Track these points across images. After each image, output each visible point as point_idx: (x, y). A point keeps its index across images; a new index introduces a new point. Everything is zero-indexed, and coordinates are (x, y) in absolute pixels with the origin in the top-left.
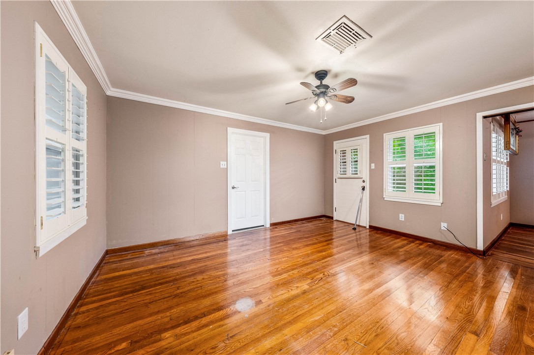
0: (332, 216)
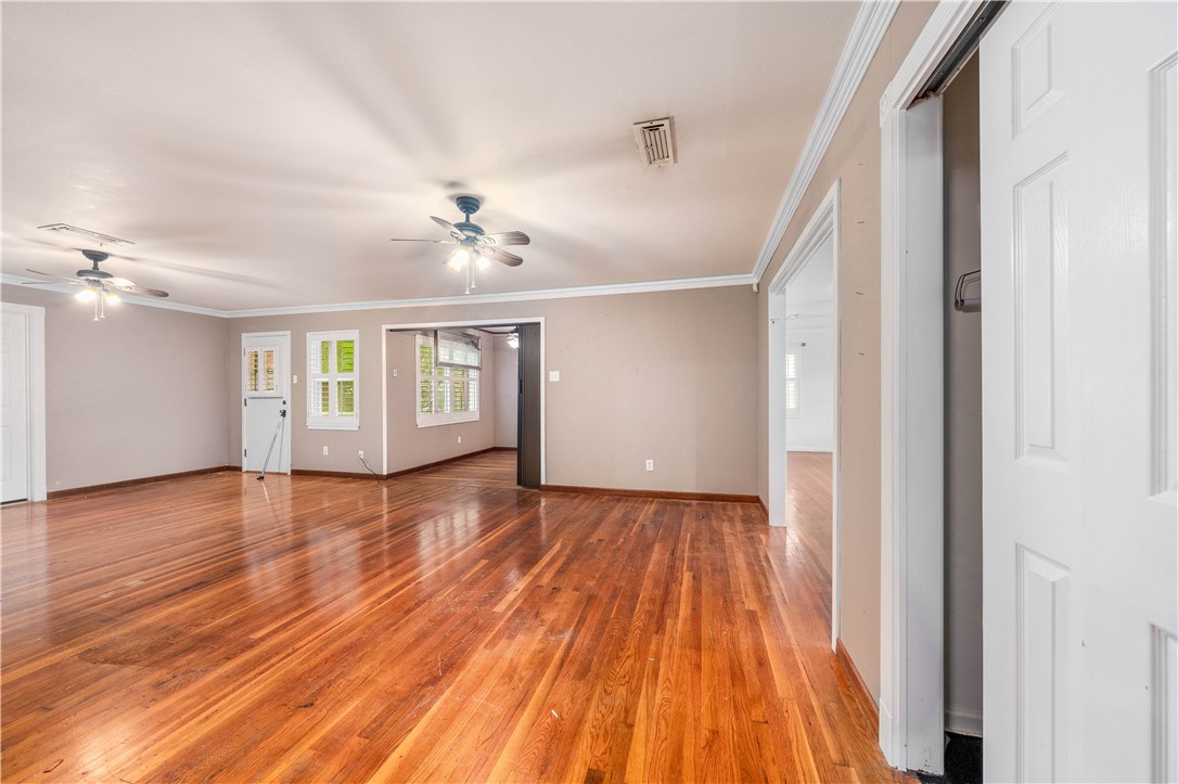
0: (237, 465)
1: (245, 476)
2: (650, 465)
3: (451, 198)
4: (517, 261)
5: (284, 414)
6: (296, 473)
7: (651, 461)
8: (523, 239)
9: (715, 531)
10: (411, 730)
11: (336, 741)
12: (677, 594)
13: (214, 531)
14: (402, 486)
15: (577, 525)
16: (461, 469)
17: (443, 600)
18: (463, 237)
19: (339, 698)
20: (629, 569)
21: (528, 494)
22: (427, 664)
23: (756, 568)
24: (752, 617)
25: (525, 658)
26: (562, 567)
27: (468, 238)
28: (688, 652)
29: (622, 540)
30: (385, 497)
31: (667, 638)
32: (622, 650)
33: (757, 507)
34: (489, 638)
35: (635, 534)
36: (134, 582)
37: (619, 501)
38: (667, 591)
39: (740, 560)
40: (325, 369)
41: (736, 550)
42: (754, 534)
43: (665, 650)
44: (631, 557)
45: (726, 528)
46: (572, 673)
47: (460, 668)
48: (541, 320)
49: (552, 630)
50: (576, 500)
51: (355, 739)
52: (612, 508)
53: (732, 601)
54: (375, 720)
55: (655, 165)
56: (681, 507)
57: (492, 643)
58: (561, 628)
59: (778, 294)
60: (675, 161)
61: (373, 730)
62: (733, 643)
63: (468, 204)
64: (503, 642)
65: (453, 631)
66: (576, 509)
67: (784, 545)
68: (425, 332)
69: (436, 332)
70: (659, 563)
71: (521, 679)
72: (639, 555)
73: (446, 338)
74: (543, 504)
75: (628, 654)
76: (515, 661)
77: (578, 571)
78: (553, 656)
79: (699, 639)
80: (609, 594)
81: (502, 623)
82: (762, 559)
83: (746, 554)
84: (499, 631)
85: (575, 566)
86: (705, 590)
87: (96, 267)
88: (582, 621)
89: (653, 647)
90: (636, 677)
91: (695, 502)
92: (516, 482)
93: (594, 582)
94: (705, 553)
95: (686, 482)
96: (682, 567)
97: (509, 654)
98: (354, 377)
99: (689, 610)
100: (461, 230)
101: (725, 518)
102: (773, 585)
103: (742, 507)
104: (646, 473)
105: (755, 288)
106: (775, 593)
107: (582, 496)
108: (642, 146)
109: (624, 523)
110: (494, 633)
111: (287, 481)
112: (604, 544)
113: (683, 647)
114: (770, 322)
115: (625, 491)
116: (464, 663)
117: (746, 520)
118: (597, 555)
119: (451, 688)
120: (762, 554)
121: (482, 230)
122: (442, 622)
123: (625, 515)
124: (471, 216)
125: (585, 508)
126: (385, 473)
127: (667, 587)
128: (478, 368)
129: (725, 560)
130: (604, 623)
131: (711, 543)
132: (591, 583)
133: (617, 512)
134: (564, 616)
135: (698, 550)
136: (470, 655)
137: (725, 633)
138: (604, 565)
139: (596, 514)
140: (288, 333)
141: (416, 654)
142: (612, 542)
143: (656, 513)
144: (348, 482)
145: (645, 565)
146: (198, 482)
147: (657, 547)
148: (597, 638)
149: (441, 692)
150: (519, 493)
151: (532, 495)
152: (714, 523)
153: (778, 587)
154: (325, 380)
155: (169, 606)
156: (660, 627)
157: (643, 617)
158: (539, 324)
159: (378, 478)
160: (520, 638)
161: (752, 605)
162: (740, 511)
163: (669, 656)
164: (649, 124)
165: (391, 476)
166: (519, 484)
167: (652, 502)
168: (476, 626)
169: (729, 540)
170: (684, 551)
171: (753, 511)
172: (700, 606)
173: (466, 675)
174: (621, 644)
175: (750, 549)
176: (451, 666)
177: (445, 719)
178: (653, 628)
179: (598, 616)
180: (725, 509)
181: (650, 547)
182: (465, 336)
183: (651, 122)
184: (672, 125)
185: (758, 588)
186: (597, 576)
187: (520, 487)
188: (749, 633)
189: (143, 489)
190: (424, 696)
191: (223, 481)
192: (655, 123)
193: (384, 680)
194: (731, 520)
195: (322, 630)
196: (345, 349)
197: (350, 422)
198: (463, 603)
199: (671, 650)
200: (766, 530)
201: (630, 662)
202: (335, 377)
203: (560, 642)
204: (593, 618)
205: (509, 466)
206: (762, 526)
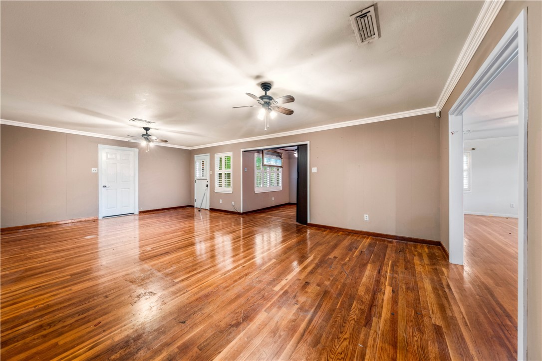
1: (195, 209)
2: (366, 217)
3: (258, 84)
4: (290, 112)
5: (207, 186)
6: (212, 210)
7: (368, 216)
8: (291, 99)
9: (409, 261)
10: (220, 352)
11: (188, 347)
12: (380, 301)
13: (179, 231)
14: (248, 218)
15: (324, 246)
16: (273, 212)
17: (251, 278)
18: (263, 102)
19: (196, 322)
20: (351, 278)
21: (301, 227)
22: (236, 313)
23: (440, 292)
24: (438, 330)
25: (284, 323)
26: (312, 270)
27: (266, 103)
28: (387, 346)
29: (348, 259)
30: (242, 222)
31: (372, 332)
32: (341, 333)
33: (440, 249)
34: (268, 305)
35: (356, 256)
36: (149, 248)
37: (348, 235)
38: (374, 298)
39: (427, 285)
40: (221, 168)
41: (424, 276)
42: (438, 267)
43: (370, 341)
44: (352, 271)
45: (416, 260)
46: (309, 340)
47: (251, 320)
48: (308, 143)
49: (301, 309)
50: (325, 233)
51: (196, 349)
52: (344, 239)
53: (421, 314)
54: (206, 340)
55: (366, 43)
56: (386, 243)
57: (268, 310)
58: (307, 308)
59: (456, 116)
60: (380, 36)
61: (204, 346)
62: (423, 349)
63: (266, 86)
64: (274, 310)
65: (252, 297)
66: (324, 237)
67: (462, 278)
68: (258, 151)
69: (263, 151)
70: (370, 277)
71: (280, 336)
72: (358, 270)
73: (267, 154)
74: (308, 233)
75: (345, 336)
76: (279, 323)
77: (321, 274)
78: (299, 326)
79: (396, 338)
80: (337, 292)
81: (276, 297)
82: (445, 286)
83: (432, 281)
84: (274, 302)
85: (319, 271)
86: (401, 302)
87: (147, 133)
88: (319, 307)
89: (362, 336)
90: (349, 356)
91: (395, 241)
92: (296, 220)
93: (329, 283)
94: (401, 276)
95: (389, 228)
96: (385, 282)
97: (276, 319)
98: (230, 171)
99: (389, 315)
100: (262, 99)
101: (416, 253)
102: (454, 308)
103: (428, 248)
104: (364, 221)
105: (438, 115)
106: (457, 315)
107: (328, 230)
108: (356, 31)
109: (350, 248)
110: (271, 303)
111: (208, 212)
112: (337, 260)
113: (383, 342)
114: (450, 134)
115: (352, 230)
116: (254, 317)
117: (432, 257)
118: (333, 266)
119: (244, 332)
120: (444, 283)
121: (272, 98)
122: (248, 290)
123: (351, 244)
124: (267, 92)
125: (329, 237)
126: (242, 212)
127: (374, 294)
128: (281, 167)
129: (416, 282)
130: (332, 311)
131: (405, 269)
132: (327, 283)
133: (347, 242)
134: (309, 301)
135: (397, 272)
136: (257, 314)
137: (416, 339)
138: (336, 273)
139: (335, 242)
140: (209, 154)
141: (234, 306)
142: (342, 259)
143: (370, 245)
144: (228, 215)
145: (360, 277)
146: (180, 210)
147: (369, 267)
148: (327, 320)
149: (239, 332)
150: (297, 226)
151: (303, 228)
152: (408, 256)
153: (459, 310)
154: (220, 173)
155: (154, 260)
156: (368, 323)
157: (357, 312)
158: (307, 145)
159: (239, 214)
160: (284, 309)
161: (439, 322)
162: (426, 250)
163: (373, 345)
164: (360, 14)
165: (243, 213)
166: (297, 222)
167: (368, 238)
168: (263, 296)
169: (418, 269)
170: (386, 272)
171: (437, 252)
172: (397, 313)
173: (253, 326)
174: (341, 328)
175: (435, 278)
176: (248, 317)
177: (237, 351)
178: (363, 322)
179: (329, 305)
180: (415, 247)
181: (364, 265)
182: (275, 152)
183: (361, 11)
184: (376, 10)
185: (442, 308)
186: (331, 279)
187: (297, 223)
188: (436, 344)
189: (164, 212)
190: (231, 333)
191: (188, 210)
192: (364, 12)
193: (216, 317)
194: (420, 255)
195: (200, 283)
196: (228, 160)
197: (229, 190)
198: (260, 281)
199: (374, 342)
200: (447, 265)
201: (346, 343)
202: (224, 171)
203: (305, 317)
204: (326, 306)
205: (293, 212)
206: (444, 262)
